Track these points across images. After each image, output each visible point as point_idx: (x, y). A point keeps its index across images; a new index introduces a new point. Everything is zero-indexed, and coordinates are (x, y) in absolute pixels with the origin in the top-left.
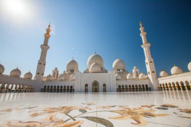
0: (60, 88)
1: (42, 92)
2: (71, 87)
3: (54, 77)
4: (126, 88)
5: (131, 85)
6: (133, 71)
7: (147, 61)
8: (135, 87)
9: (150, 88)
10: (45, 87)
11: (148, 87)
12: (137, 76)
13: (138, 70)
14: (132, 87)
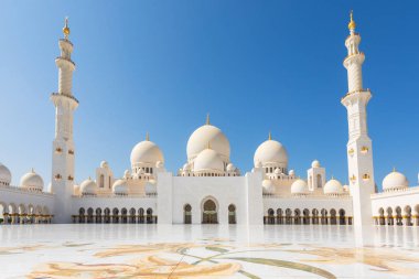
0: (120, 214)
1: (74, 222)
2: (149, 211)
3: (102, 186)
4: (289, 218)
5: (302, 210)
6: (310, 172)
7: (352, 145)
8: (311, 215)
9: (350, 218)
10: (82, 211)
11: (347, 215)
12: (319, 186)
13: (322, 171)
14: (302, 215)
